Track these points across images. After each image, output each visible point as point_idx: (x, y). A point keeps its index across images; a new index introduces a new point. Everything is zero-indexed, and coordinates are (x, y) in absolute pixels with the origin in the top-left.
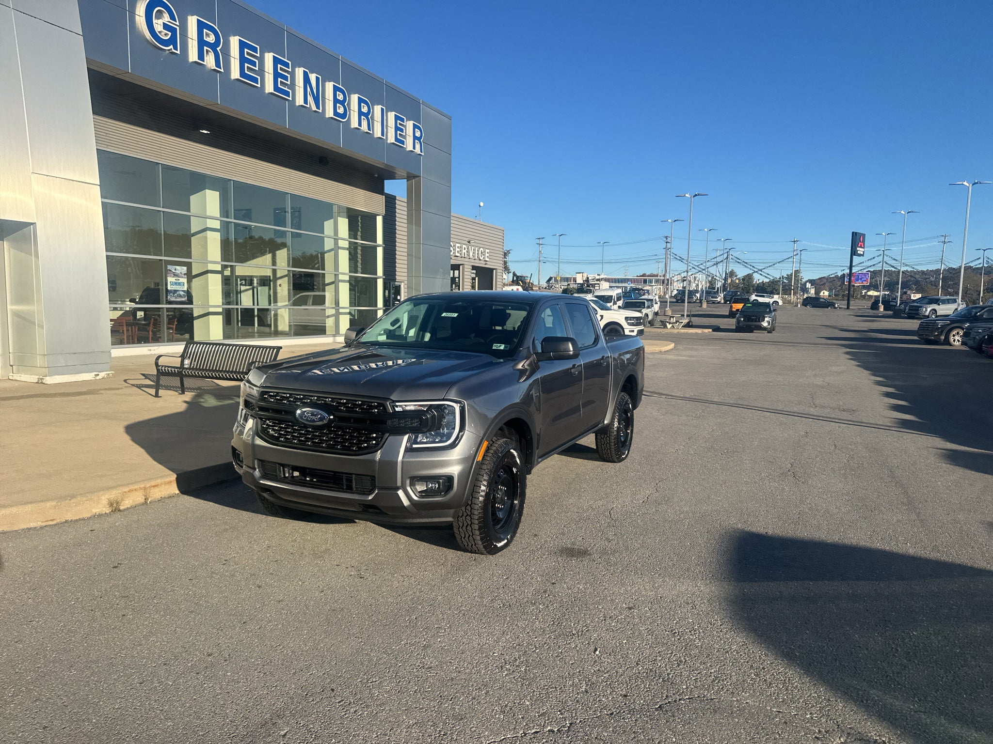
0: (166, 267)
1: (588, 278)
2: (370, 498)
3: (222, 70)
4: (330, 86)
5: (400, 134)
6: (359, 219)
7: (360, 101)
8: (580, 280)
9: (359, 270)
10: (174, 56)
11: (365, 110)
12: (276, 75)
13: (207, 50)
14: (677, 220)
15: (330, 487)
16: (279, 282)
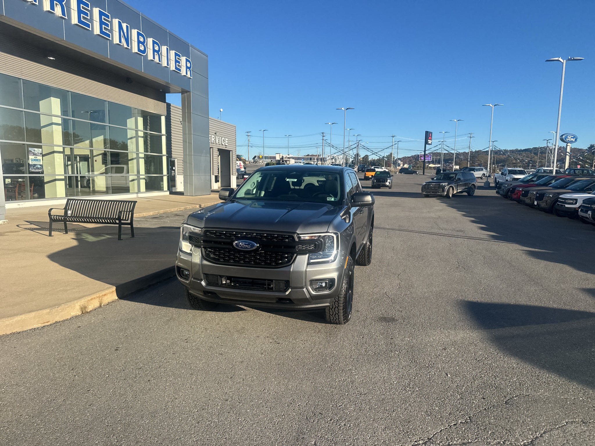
0: (28, 149)
1: (283, 157)
2: (287, 293)
3: (66, 18)
4: (135, 32)
5: (178, 65)
6: (148, 118)
7: (154, 43)
8: (278, 158)
9: (149, 150)
10: (34, 6)
11: (157, 48)
12: (101, 23)
13: (56, 3)
14: (334, 123)
15: (255, 288)
16: (95, 158)
